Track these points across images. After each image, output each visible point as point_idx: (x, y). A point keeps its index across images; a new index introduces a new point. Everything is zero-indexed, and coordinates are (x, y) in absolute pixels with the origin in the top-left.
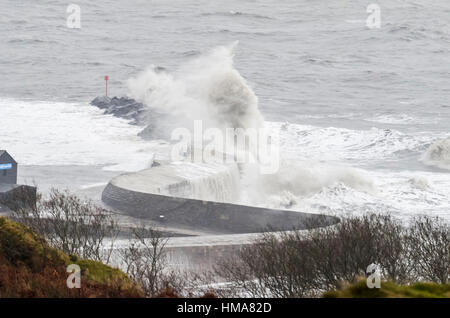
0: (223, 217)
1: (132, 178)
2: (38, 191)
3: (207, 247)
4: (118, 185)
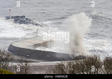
0: (48, 56)
3: (43, 66)
4: (13, 45)
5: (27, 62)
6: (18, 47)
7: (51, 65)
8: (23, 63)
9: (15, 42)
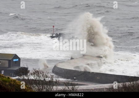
0: (98, 78)
1: (63, 64)
2: (28, 69)
3: (92, 89)
4: (58, 67)
5: (75, 85)
6: (63, 69)
7: (102, 89)
8: (70, 87)
9: (60, 63)
